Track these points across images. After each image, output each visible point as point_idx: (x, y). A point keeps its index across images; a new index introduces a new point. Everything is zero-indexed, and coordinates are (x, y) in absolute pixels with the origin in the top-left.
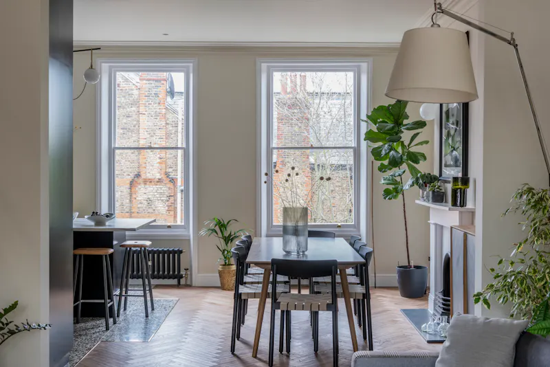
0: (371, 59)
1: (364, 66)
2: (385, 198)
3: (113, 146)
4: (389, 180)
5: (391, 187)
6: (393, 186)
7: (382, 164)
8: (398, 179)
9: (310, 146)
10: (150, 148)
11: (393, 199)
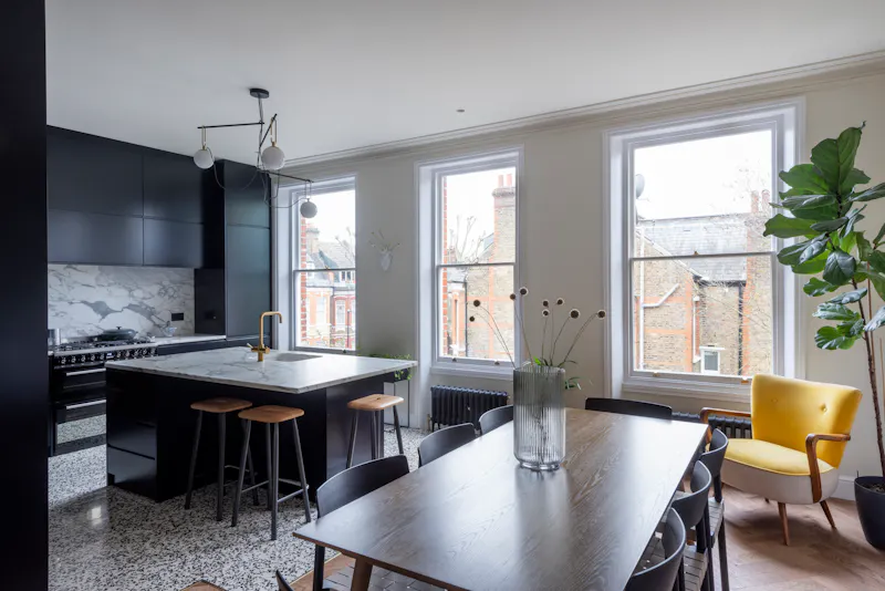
0: (801, 100)
1: (789, 113)
2: (820, 346)
3: (436, 263)
4: (834, 310)
5: (835, 324)
6: (841, 323)
7: (813, 281)
8: (855, 308)
9: (693, 253)
10: (477, 265)
11: (838, 350)
